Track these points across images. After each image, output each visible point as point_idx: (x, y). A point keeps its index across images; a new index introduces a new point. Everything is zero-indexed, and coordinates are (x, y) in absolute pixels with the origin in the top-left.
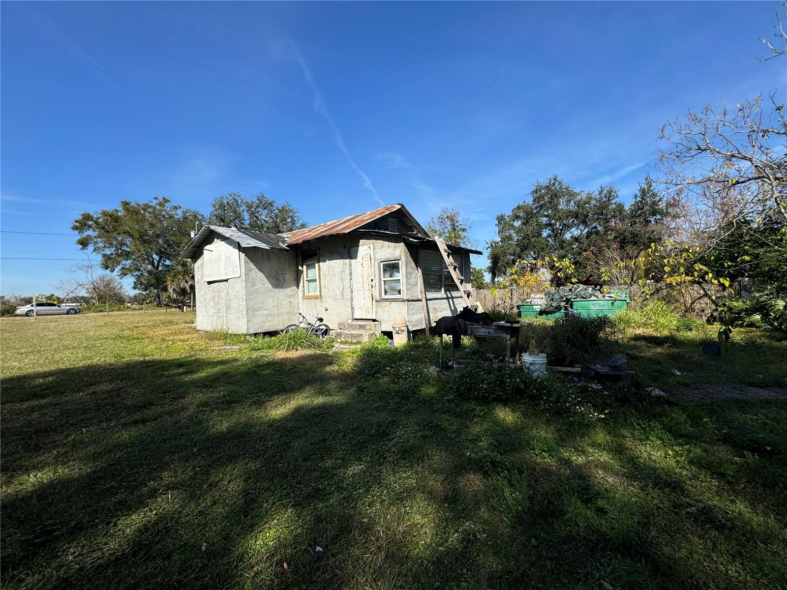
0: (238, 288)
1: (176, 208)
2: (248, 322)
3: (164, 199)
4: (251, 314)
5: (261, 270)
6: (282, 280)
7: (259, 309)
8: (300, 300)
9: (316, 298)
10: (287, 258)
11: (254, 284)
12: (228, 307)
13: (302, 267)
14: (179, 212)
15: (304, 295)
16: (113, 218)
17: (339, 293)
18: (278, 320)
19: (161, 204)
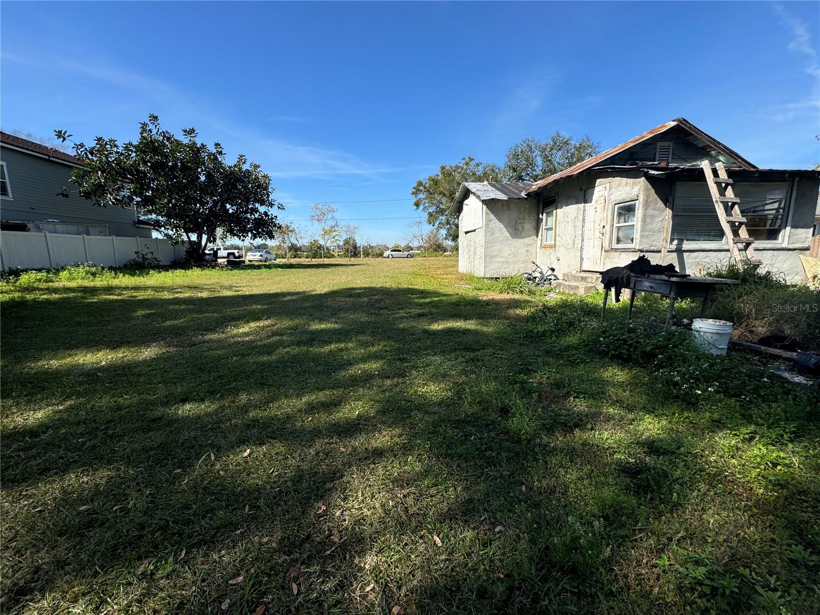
0: (480, 237)
1: (478, 165)
2: (485, 267)
3: (470, 158)
4: (488, 260)
5: (500, 220)
6: (521, 229)
7: (495, 256)
8: (538, 249)
9: (551, 247)
10: (527, 206)
11: (493, 234)
12: (475, 254)
13: (542, 215)
14: (480, 168)
15: (541, 245)
17: (571, 242)
18: (514, 267)
19: (467, 164)
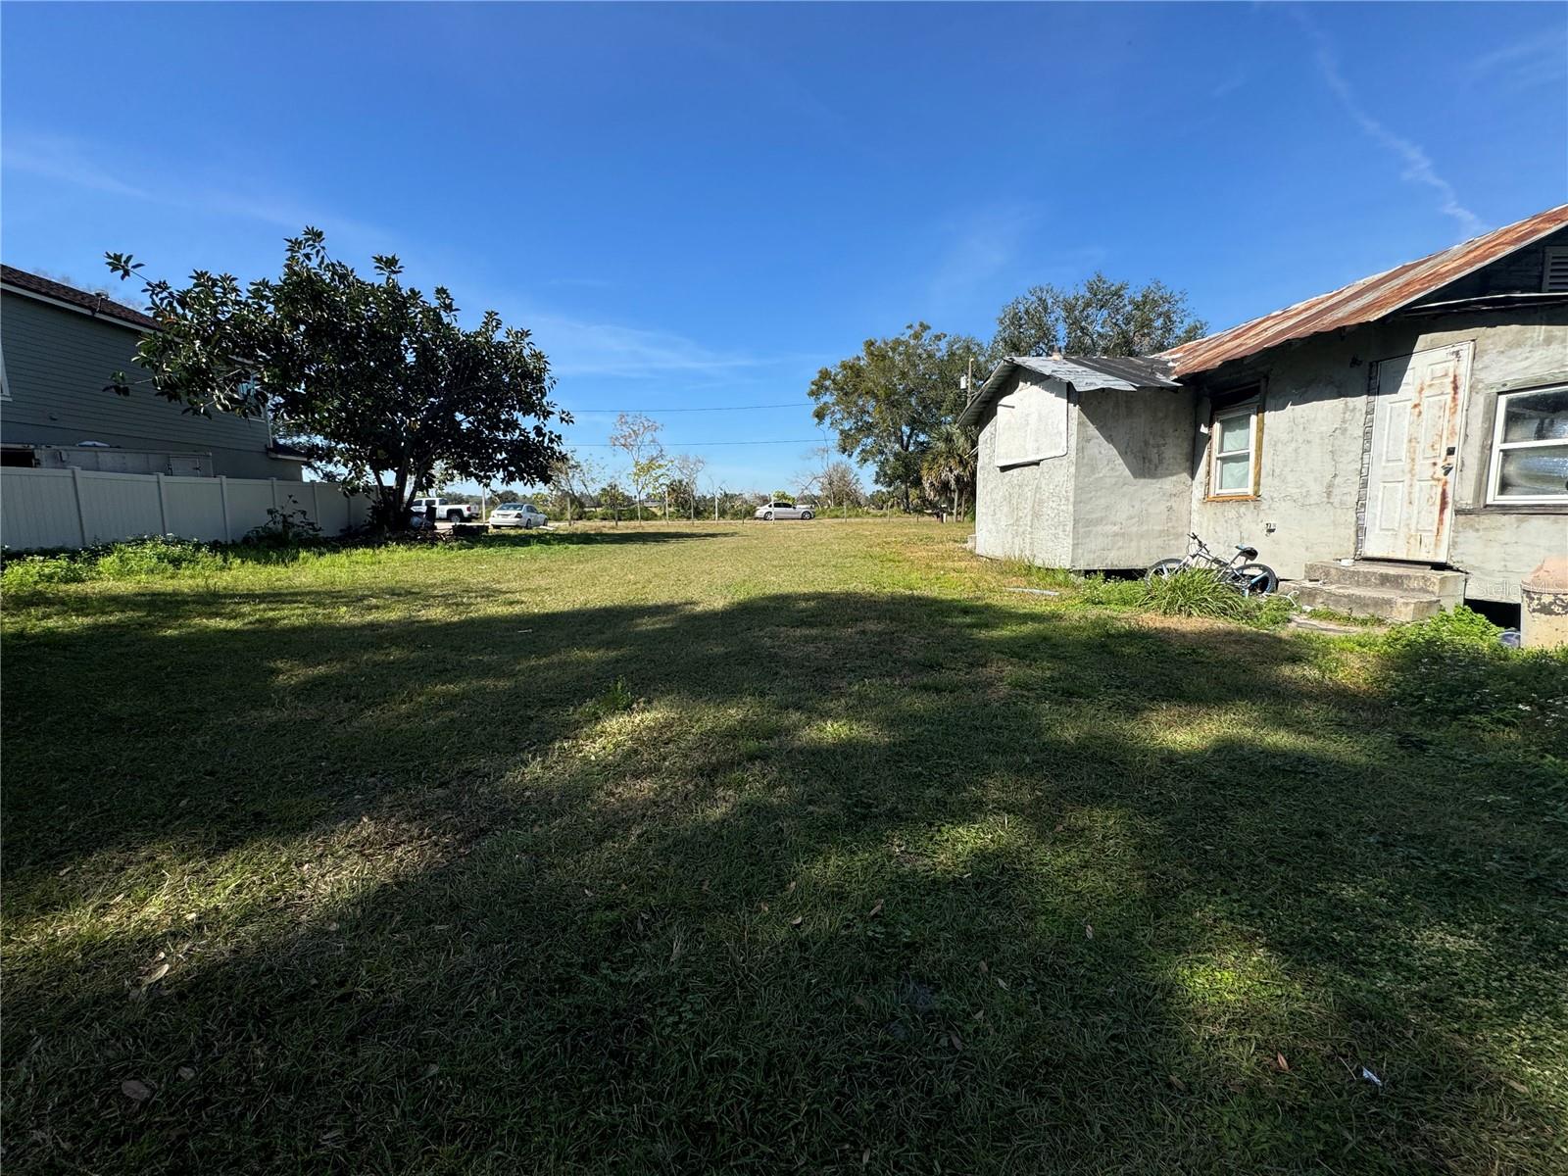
0: (1060, 479)
1: (938, 338)
2: (1075, 546)
3: (921, 325)
4: (1081, 531)
5: (1110, 439)
6: (1155, 458)
7: (1100, 521)
8: (1195, 505)
9: (1243, 500)
10: (1172, 407)
11: (1093, 469)
12: (1036, 515)
13: (1210, 426)
14: (943, 344)
15: (1207, 494)
16: (854, 371)
17: (1317, 490)
18: (1139, 547)
19: (917, 336)
